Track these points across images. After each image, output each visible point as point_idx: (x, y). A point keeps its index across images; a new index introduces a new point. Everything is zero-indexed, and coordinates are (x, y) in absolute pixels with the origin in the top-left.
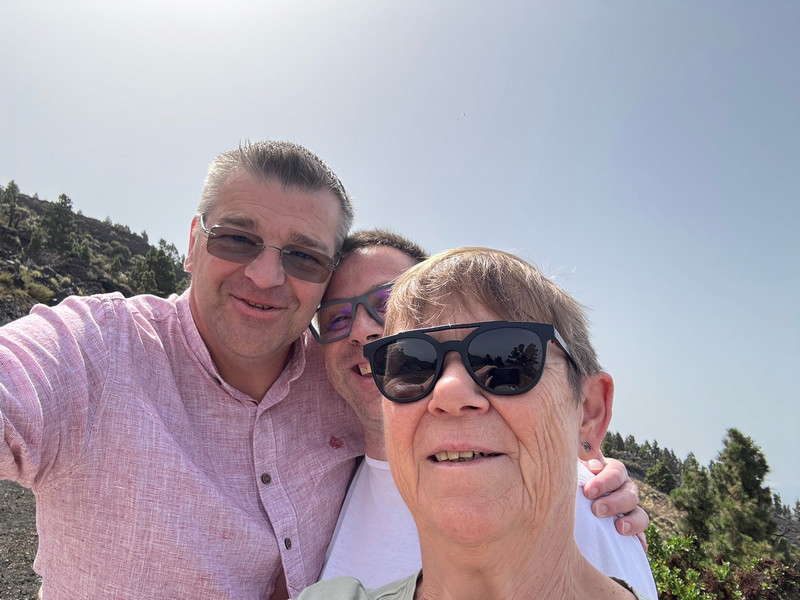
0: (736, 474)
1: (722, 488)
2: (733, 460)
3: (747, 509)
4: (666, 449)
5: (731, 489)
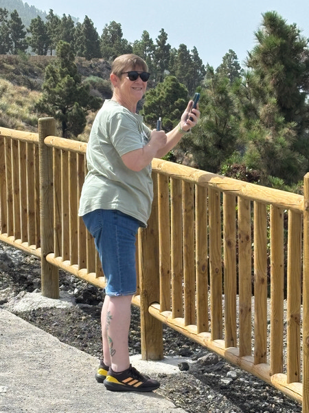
0: (270, 87)
1: (250, 111)
2: (267, 65)
3: (282, 139)
4: (183, 47)
5: (262, 110)
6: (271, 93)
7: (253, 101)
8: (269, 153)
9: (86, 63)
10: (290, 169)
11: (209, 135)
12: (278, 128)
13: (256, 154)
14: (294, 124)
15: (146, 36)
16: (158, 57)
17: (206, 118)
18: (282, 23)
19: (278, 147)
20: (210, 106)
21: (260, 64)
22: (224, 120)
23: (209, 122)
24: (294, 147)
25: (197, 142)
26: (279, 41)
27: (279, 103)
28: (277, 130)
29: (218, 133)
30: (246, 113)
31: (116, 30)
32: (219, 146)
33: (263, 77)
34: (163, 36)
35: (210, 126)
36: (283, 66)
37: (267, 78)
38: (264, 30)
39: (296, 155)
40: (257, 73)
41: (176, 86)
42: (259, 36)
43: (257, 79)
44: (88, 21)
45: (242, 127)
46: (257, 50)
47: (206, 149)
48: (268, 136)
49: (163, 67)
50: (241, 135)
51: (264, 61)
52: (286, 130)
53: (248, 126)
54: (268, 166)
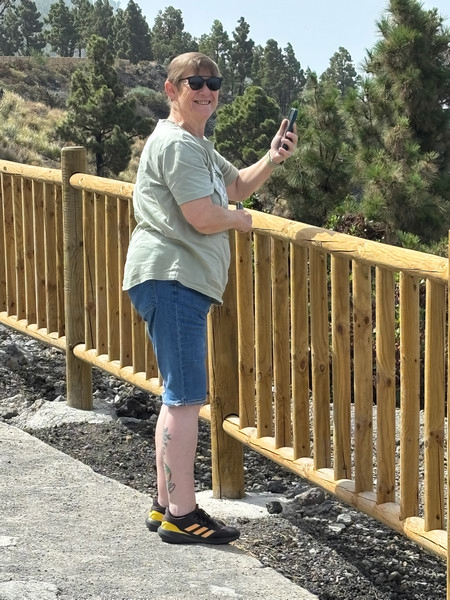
0: (400, 101)
1: (370, 136)
2: (395, 68)
3: (416, 176)
4: (272, 44)
5: (387, 136)
6: (401, 111)
7: (374, 122)
8: (399, 198)
9: (131, 68)
10: (428, 220)
11: (310, 172)
12: (409, 161)
13: (379, 199)
14: (434, 155)
15: (218, 28)
16: (235, 58)
17: (306, 148)
18: (417, 8)
19: (411, 189)
20: (311, 129)
21: (385, 68)
22: (332, 150)
23: (310, 154)
24: (435, 189)
25: (292, 182)
26: (412, 35)
27: (413, 124)
28: (409, 163)
29: (324, 169)
30: (364, 140)
31: (174, 20)
32: (325, 187)
33: (388, 86)
34: (244, 28)
35: (311, 159)
36: (418, 71)
37: (395, 88)
38: (390, 18)
39: (438, 200)
40: (381, 81)
41: (262, 101)
42: (383, 27)
43: (380, 90)
44: (133, 8)
45: (358, 160)
46: (381, 47)
47: (306, 193)
48: (397, 173)
49: (244, 73)
50: (357, 171)
51: (391, 64)
52: (423, 164)
53: (368, 159)
54: (397, 217)
